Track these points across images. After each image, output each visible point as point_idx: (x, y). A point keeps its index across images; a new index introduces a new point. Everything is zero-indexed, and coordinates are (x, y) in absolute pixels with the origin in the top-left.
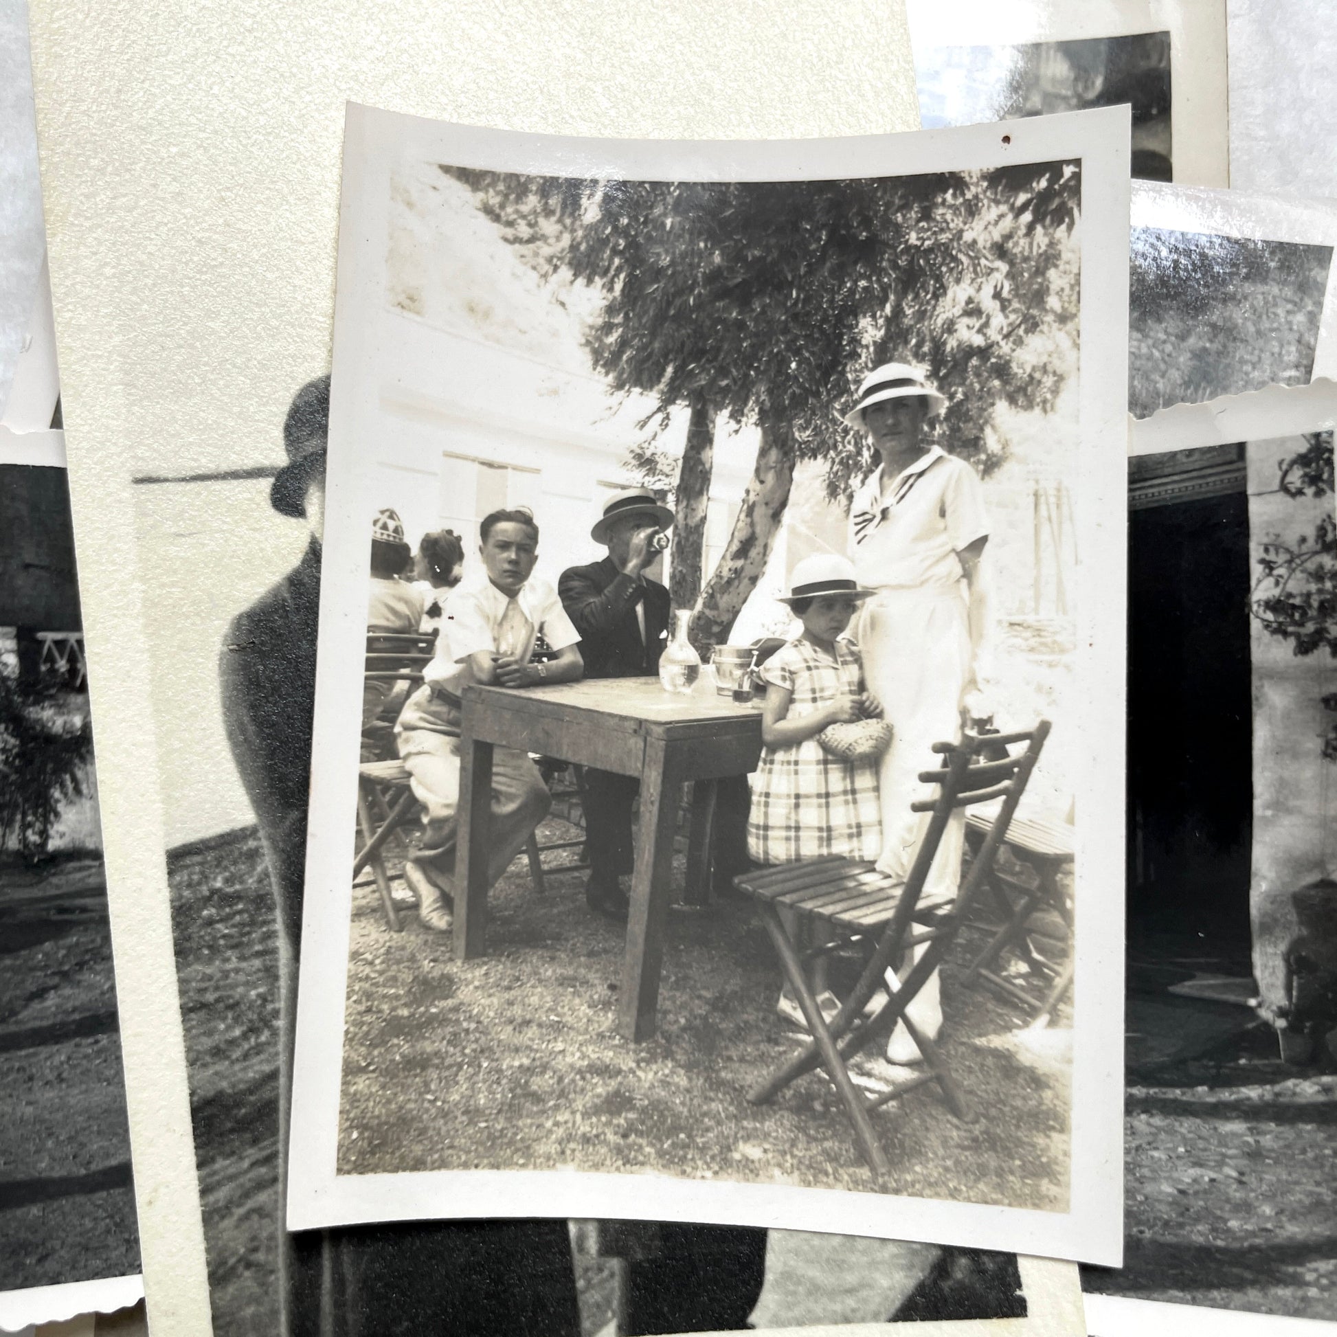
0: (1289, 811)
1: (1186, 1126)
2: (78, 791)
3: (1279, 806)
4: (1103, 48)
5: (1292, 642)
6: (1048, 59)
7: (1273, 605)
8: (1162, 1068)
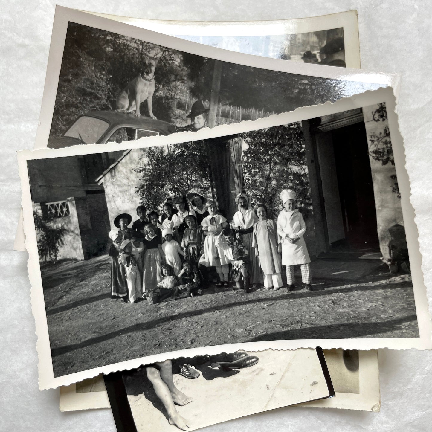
0: (385, 207)
1: (367, 293)
2: (63, 243)
3: (382, 206)
4: (326, 33)
5: (381, 162)
6: (311, 37)
7: (375, 152)
8: (359, 278)
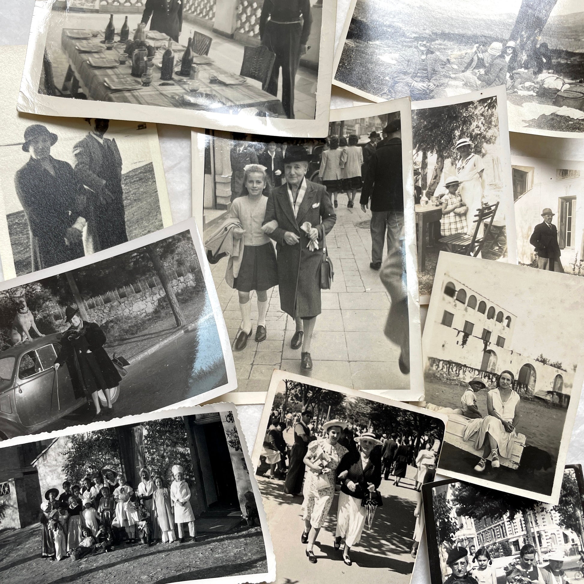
0: (241, 479)
1: (234, 541)
2: (4, 516)
3: (239, 478)
5: (235, 449)
7: (230, 442)
8: (229, 531)
